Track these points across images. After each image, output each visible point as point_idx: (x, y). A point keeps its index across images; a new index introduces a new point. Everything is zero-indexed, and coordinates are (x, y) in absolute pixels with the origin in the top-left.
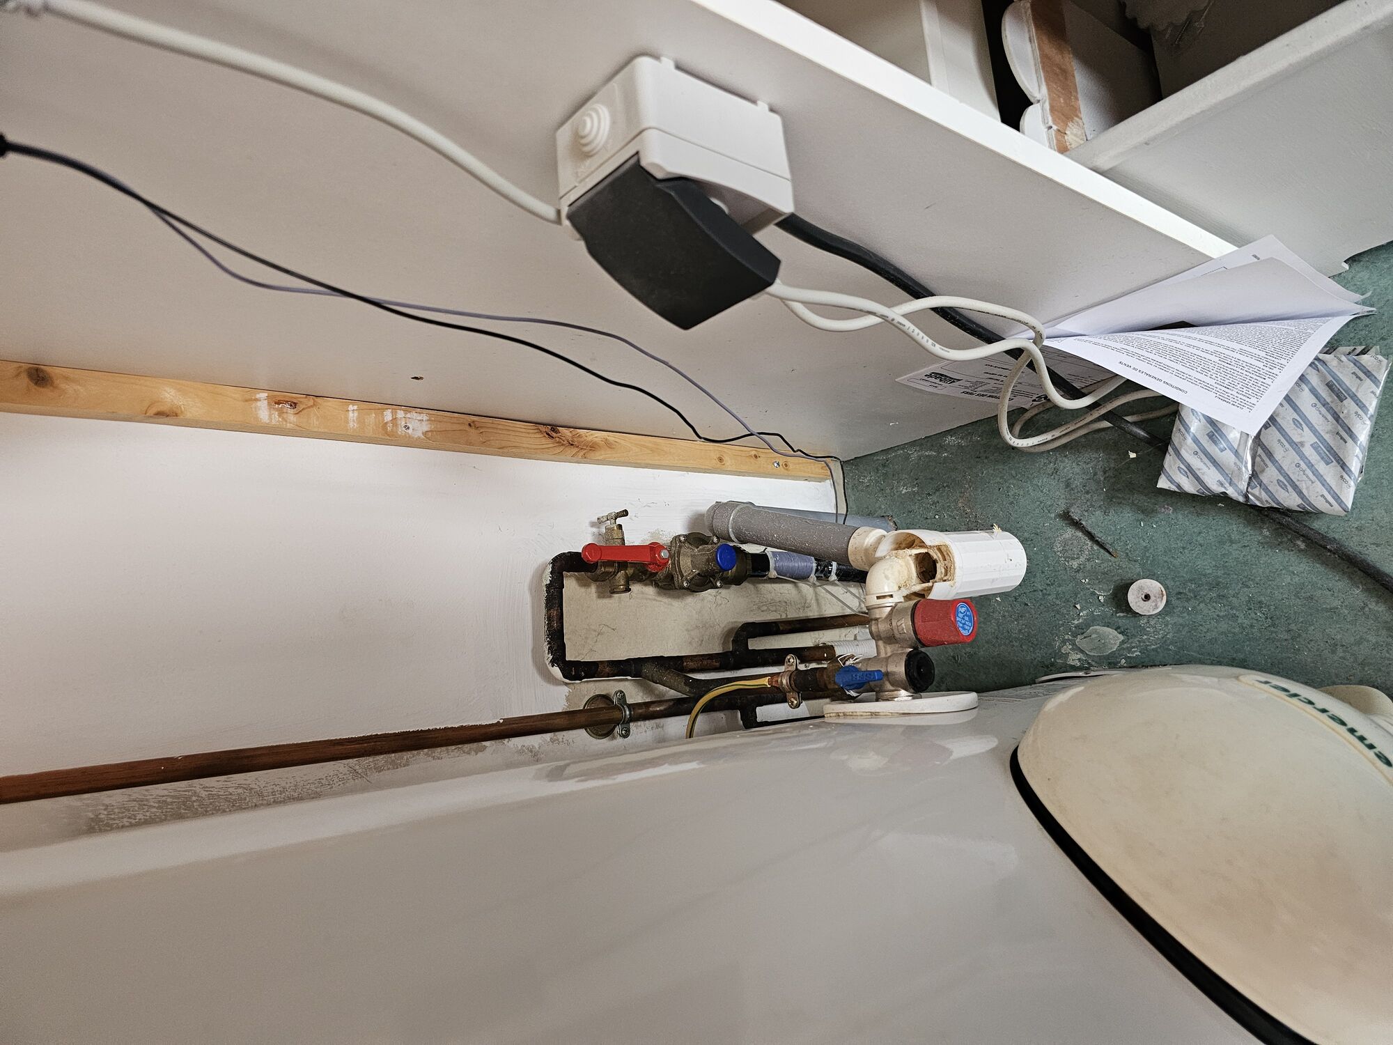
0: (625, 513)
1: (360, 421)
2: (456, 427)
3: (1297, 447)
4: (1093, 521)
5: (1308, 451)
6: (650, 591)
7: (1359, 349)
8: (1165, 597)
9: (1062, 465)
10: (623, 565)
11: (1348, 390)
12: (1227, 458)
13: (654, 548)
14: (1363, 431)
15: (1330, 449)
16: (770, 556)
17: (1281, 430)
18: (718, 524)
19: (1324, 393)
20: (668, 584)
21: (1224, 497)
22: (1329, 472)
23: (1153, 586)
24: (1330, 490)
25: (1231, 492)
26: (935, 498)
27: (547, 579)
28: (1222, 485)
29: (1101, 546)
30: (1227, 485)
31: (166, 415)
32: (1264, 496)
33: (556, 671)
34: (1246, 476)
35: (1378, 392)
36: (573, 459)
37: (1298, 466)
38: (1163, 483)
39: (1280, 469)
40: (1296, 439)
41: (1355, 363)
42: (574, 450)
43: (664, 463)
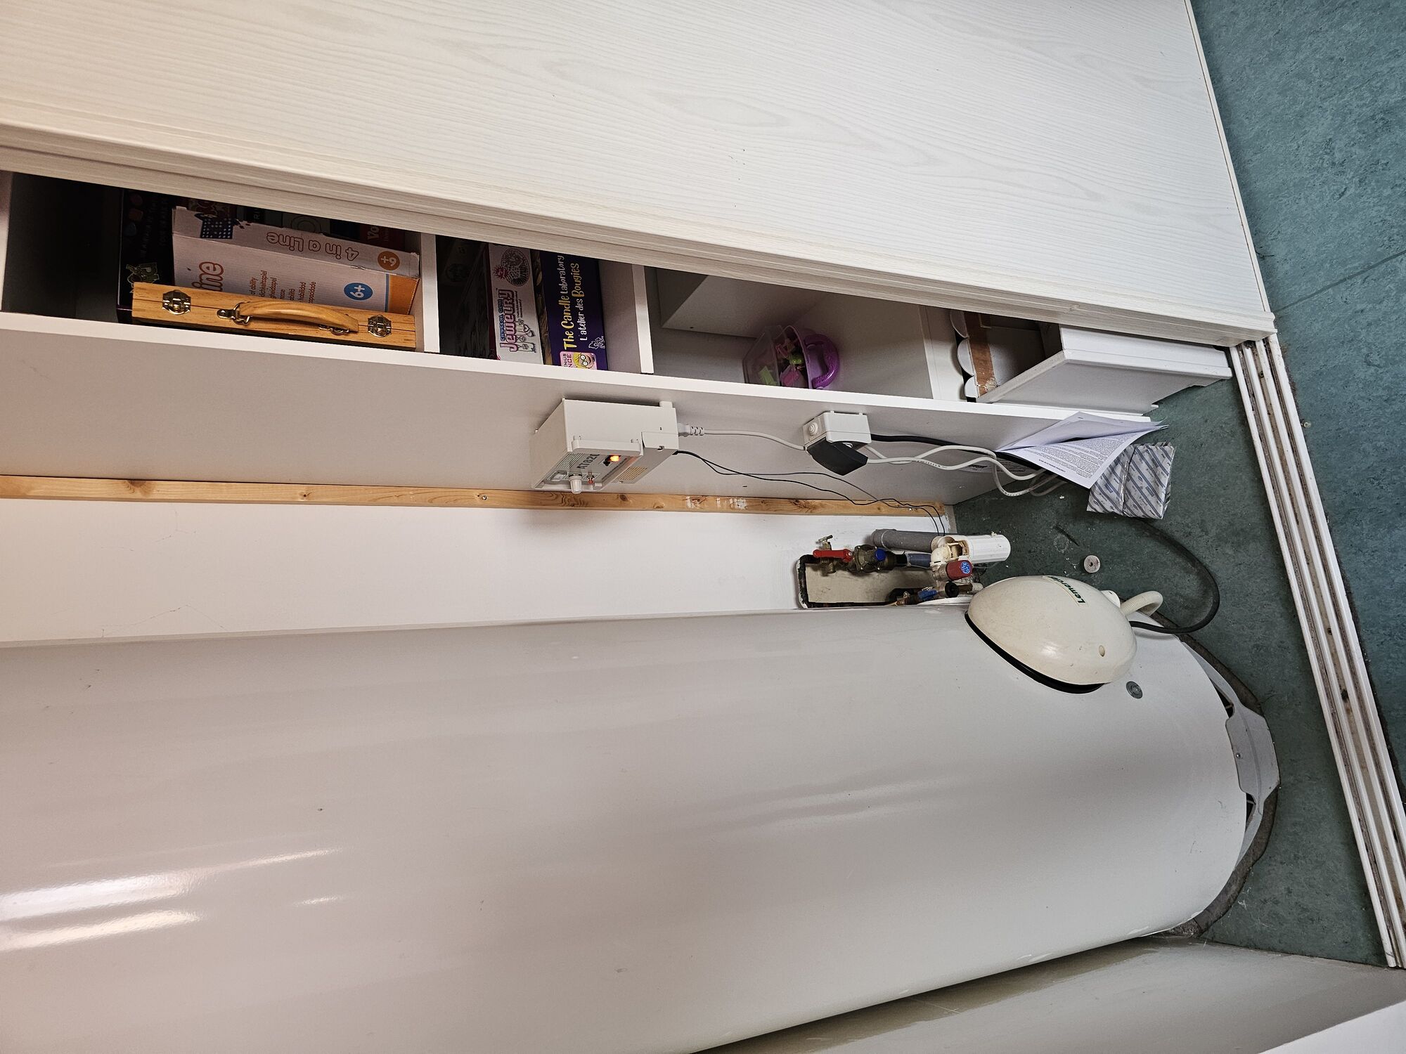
0: (831, 537)
1: (721, 504)
2: (757, 504)
3: (1140, 489)
4: (1070, 528)
5: (1145, 491)
6: (846, 573)
7: (1164, 443)
8: (1099, 564)
9: (1054, 502)
10: (832, 559)
11: (1159, 462)
12: (1114, 495)
13: (845, 551)
14: (1165, 480)
15: (1153, 489)
16: (907, 555)
17: (1133, 481)
18: (876, 540)
19: (1151, 463)
20: (855, 571)
21: (1113, 514)
22: (1152, 499)
23: (1094, 558)
24: (1153, 508)
25: (1116, 511)
26: (998, 522)
27: (798, 566)
28: (1112, 508)
29: (1073, 541)
30: (1114, 508)
31: (659, 508)
32: (1130, 512)
33: (805, 606)
34: (1122, 504)
35: (1171, 463)
36: (806, 514)
37: (1140, 498)
38: (1089, 509)
39: (1134, 499)
40: (1139, 485)
41: (1163, 450)
42: (807, 509)
43: (851, 512)
